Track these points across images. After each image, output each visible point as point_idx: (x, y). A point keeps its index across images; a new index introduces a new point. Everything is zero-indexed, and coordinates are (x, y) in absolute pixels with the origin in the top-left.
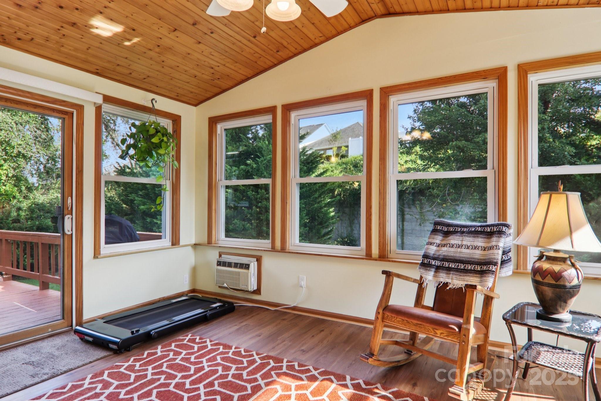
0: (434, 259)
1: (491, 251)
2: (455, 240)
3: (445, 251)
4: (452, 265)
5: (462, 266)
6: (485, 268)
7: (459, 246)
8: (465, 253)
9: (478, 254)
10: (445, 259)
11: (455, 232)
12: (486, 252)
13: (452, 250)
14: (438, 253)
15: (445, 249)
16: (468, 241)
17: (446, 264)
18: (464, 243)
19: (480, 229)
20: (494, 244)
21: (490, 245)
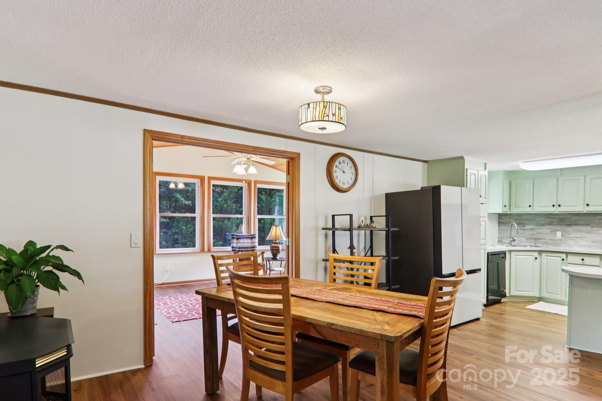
0: (236, 248)
1: (254, 243)
2: (241, 241)
3: (239, 245)
4: (243, 249)
5: (246, 249)
6: (253, 249)
7: (243, 243)
8: (246, 245)
9: (250, 245)
10: (239, 248)
11: (241, 238)
12: (252, 244)
13: (241, 244)
14: (237, 246)
15: (239, 244)
16: (246, 240)
17: (241, 249)
18: (245, 241)
19: (248, 237)
20: (254, 241)
21: (252, 241)
